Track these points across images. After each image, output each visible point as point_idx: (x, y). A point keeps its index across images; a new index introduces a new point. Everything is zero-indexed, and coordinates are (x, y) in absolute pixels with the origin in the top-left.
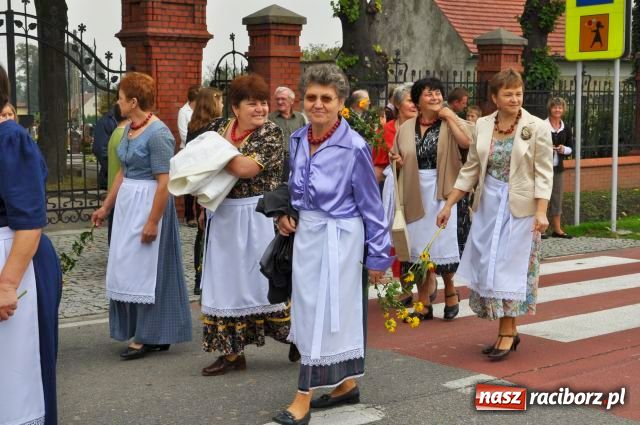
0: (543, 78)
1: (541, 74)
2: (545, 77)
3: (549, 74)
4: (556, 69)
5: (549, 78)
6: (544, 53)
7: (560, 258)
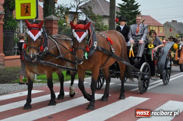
0: (12, 26)
1: (11, 25)
2: (13, 26)
3: (14, 25)
4: (17, 23)
5: (14, 26)
6: (12, 17)
7: (14, 92)
